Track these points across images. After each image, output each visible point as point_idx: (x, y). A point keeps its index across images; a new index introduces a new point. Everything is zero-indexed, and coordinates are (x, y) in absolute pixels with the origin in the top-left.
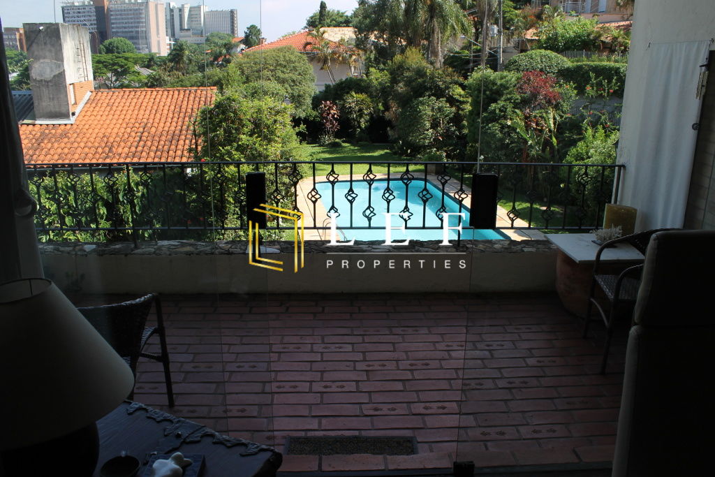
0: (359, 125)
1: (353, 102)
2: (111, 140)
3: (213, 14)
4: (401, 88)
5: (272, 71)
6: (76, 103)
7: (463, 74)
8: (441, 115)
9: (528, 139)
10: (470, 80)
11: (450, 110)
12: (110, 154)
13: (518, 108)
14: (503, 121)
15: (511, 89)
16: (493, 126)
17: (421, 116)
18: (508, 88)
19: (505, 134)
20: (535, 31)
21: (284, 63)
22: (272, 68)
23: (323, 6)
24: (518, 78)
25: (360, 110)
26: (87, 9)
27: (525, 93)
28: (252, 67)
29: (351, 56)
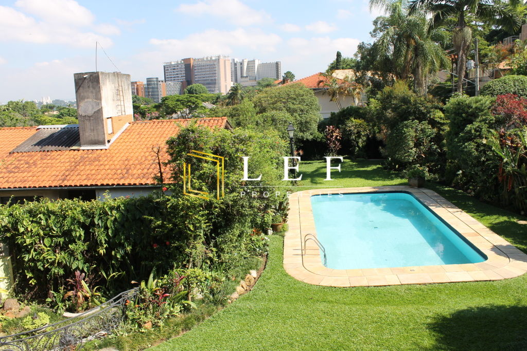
0: (358, 145)
1: (352, 126)
2: (131, 162)
3: (263, 65)
4: (390, 113)
5: (284, 103)
6: (113, 133)
7: (442, 100)
8: (423, 135)
9: (503, 157)
10: (448, 105)
11: (431, 131)
12: (126, 175)
13: (492, 129)
14: (479, 141)
15: (485, 111)
16: (469, 145)
17: (405, 137)
18: (482, 111)
19: (480, 152)
20: (508, 62)
21: (295, 96)
22: (284, 100)
23: (339, 55)
24: (492, 102)
25: (358, 132)
26: (180, 66)
27: (500, 114)
28: (268, 100)
29: (354, 90)
